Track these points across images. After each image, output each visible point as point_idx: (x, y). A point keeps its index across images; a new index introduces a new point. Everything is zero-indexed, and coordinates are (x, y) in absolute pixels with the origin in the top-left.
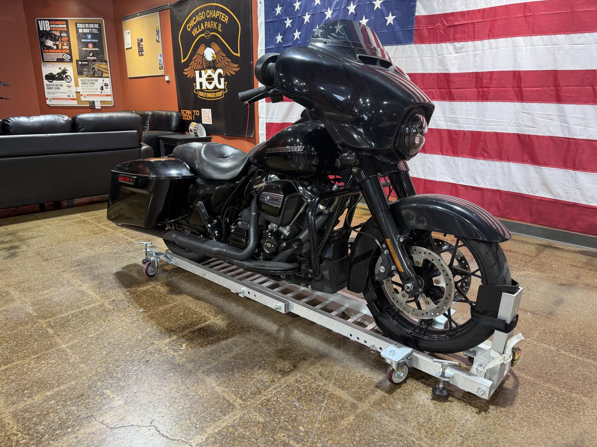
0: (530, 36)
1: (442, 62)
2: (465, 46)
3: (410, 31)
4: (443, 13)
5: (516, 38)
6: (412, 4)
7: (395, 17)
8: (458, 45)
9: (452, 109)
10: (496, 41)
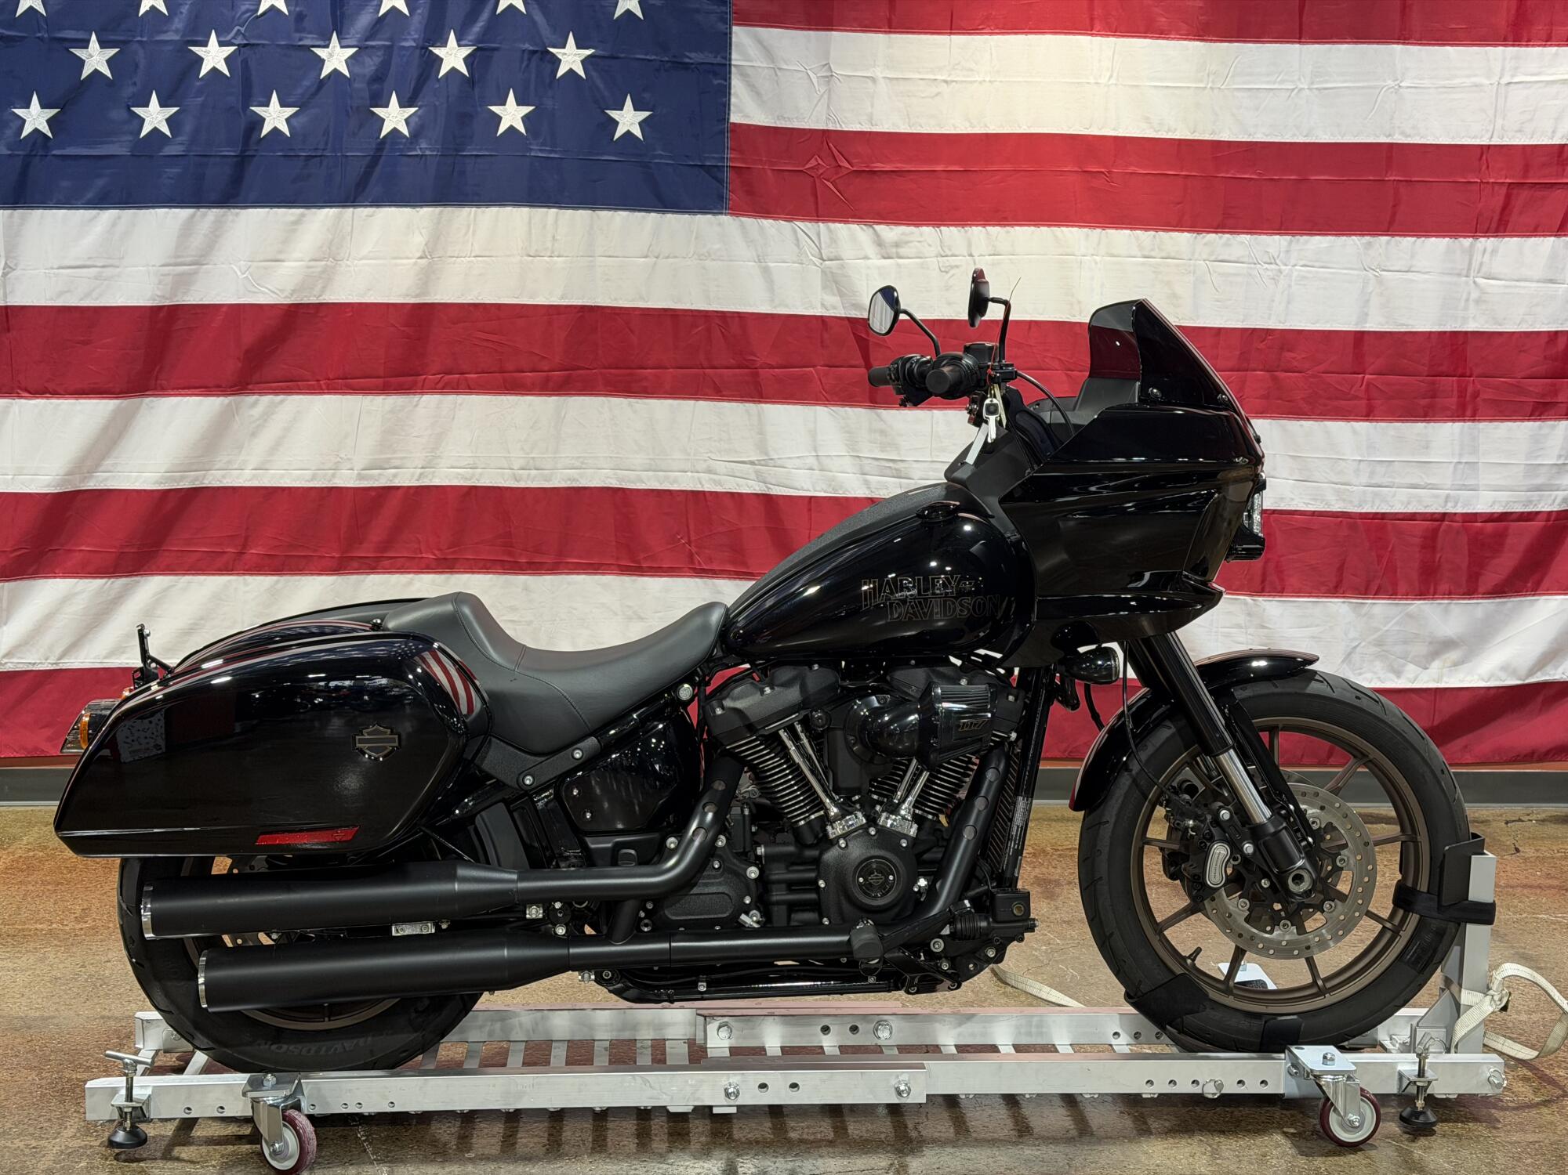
0: (1104, 228)
1: (835, 281)
2: (911, 239)
3: (714, 173)
4: (831, 127)
5: (1064, 229)
6: (716, 82)
7: (647, 114)
8: (890, 233)
9: (882, 432)
10: (1008, 232)
